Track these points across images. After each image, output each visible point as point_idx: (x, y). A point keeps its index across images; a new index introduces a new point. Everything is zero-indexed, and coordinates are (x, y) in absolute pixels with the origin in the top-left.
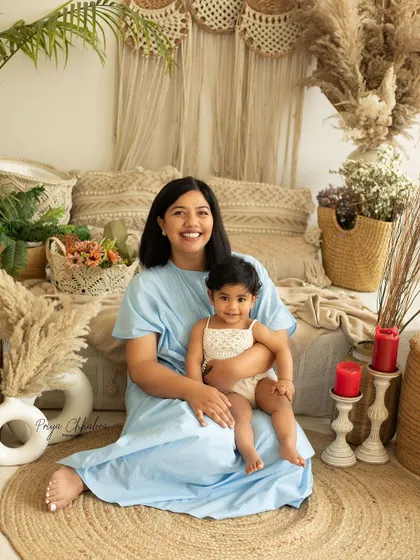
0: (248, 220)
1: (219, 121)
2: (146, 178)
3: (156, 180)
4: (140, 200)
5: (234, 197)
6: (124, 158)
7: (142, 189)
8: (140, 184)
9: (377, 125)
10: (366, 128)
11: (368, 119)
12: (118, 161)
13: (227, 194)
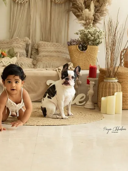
0: (51, 52)
1: (42, 25)
2: (19, 40)
3: (22, 41)
4: (17, 46)
5: (47, 46)
6: (13, 35)
7: (17, 43)
8: (17, 42)
9: (89, 19)
10: (86, 20)
11: (86, 17)
12: (11, 36)
13: (45, 45)
